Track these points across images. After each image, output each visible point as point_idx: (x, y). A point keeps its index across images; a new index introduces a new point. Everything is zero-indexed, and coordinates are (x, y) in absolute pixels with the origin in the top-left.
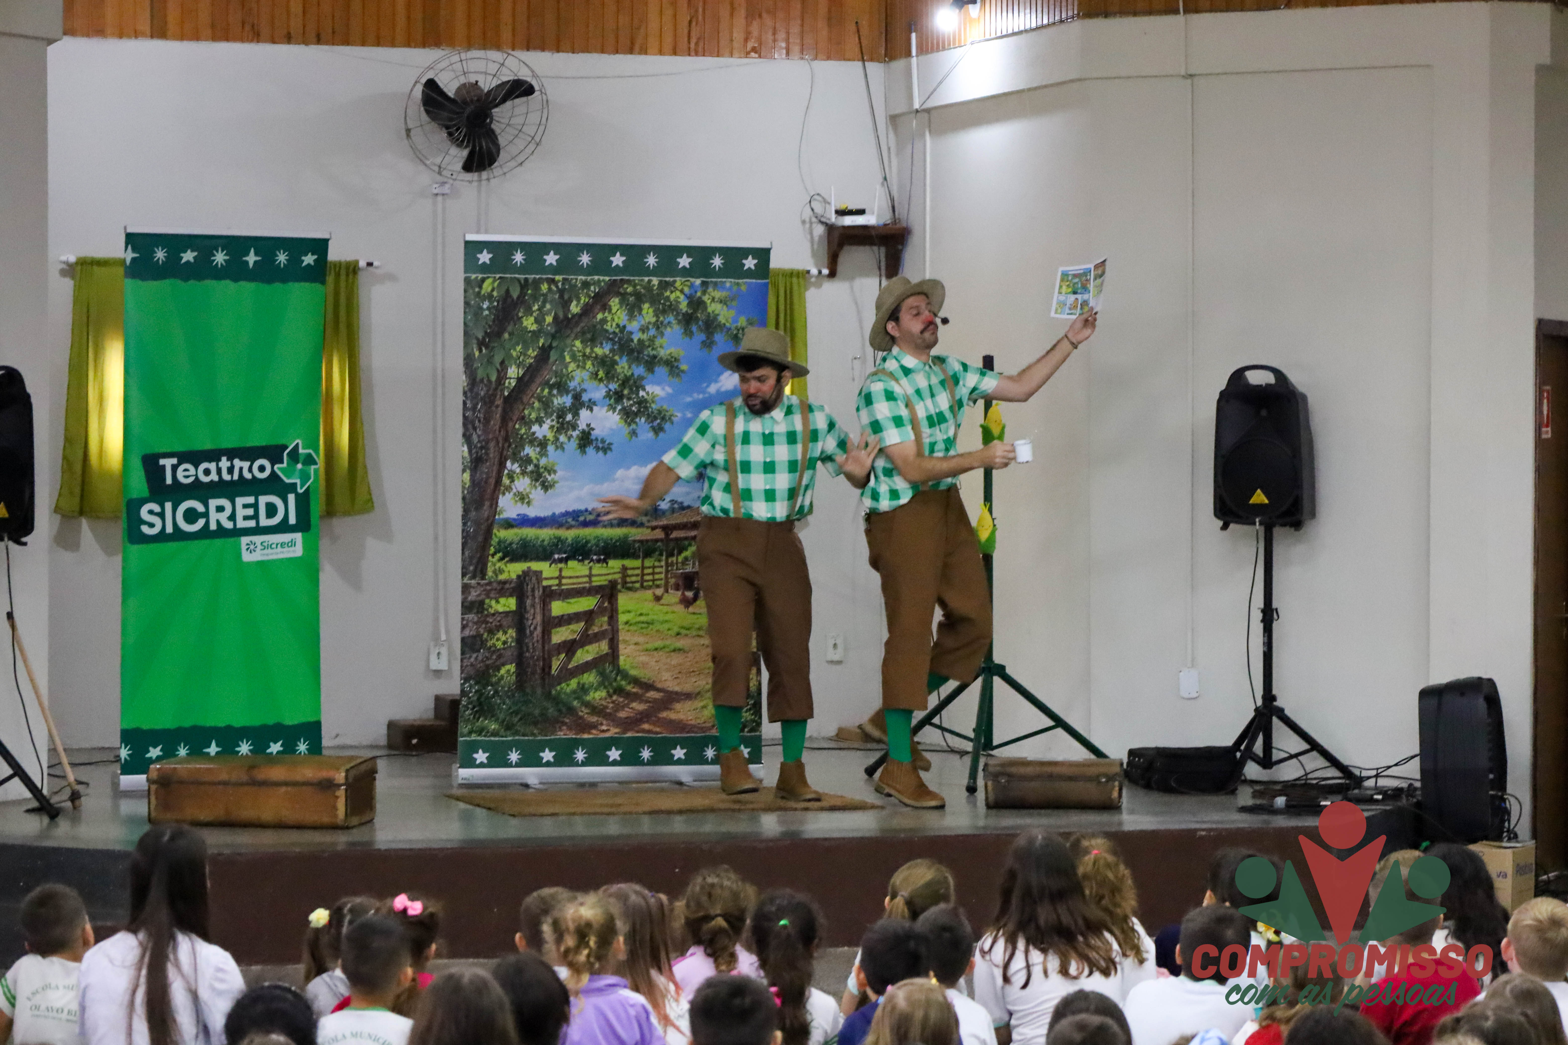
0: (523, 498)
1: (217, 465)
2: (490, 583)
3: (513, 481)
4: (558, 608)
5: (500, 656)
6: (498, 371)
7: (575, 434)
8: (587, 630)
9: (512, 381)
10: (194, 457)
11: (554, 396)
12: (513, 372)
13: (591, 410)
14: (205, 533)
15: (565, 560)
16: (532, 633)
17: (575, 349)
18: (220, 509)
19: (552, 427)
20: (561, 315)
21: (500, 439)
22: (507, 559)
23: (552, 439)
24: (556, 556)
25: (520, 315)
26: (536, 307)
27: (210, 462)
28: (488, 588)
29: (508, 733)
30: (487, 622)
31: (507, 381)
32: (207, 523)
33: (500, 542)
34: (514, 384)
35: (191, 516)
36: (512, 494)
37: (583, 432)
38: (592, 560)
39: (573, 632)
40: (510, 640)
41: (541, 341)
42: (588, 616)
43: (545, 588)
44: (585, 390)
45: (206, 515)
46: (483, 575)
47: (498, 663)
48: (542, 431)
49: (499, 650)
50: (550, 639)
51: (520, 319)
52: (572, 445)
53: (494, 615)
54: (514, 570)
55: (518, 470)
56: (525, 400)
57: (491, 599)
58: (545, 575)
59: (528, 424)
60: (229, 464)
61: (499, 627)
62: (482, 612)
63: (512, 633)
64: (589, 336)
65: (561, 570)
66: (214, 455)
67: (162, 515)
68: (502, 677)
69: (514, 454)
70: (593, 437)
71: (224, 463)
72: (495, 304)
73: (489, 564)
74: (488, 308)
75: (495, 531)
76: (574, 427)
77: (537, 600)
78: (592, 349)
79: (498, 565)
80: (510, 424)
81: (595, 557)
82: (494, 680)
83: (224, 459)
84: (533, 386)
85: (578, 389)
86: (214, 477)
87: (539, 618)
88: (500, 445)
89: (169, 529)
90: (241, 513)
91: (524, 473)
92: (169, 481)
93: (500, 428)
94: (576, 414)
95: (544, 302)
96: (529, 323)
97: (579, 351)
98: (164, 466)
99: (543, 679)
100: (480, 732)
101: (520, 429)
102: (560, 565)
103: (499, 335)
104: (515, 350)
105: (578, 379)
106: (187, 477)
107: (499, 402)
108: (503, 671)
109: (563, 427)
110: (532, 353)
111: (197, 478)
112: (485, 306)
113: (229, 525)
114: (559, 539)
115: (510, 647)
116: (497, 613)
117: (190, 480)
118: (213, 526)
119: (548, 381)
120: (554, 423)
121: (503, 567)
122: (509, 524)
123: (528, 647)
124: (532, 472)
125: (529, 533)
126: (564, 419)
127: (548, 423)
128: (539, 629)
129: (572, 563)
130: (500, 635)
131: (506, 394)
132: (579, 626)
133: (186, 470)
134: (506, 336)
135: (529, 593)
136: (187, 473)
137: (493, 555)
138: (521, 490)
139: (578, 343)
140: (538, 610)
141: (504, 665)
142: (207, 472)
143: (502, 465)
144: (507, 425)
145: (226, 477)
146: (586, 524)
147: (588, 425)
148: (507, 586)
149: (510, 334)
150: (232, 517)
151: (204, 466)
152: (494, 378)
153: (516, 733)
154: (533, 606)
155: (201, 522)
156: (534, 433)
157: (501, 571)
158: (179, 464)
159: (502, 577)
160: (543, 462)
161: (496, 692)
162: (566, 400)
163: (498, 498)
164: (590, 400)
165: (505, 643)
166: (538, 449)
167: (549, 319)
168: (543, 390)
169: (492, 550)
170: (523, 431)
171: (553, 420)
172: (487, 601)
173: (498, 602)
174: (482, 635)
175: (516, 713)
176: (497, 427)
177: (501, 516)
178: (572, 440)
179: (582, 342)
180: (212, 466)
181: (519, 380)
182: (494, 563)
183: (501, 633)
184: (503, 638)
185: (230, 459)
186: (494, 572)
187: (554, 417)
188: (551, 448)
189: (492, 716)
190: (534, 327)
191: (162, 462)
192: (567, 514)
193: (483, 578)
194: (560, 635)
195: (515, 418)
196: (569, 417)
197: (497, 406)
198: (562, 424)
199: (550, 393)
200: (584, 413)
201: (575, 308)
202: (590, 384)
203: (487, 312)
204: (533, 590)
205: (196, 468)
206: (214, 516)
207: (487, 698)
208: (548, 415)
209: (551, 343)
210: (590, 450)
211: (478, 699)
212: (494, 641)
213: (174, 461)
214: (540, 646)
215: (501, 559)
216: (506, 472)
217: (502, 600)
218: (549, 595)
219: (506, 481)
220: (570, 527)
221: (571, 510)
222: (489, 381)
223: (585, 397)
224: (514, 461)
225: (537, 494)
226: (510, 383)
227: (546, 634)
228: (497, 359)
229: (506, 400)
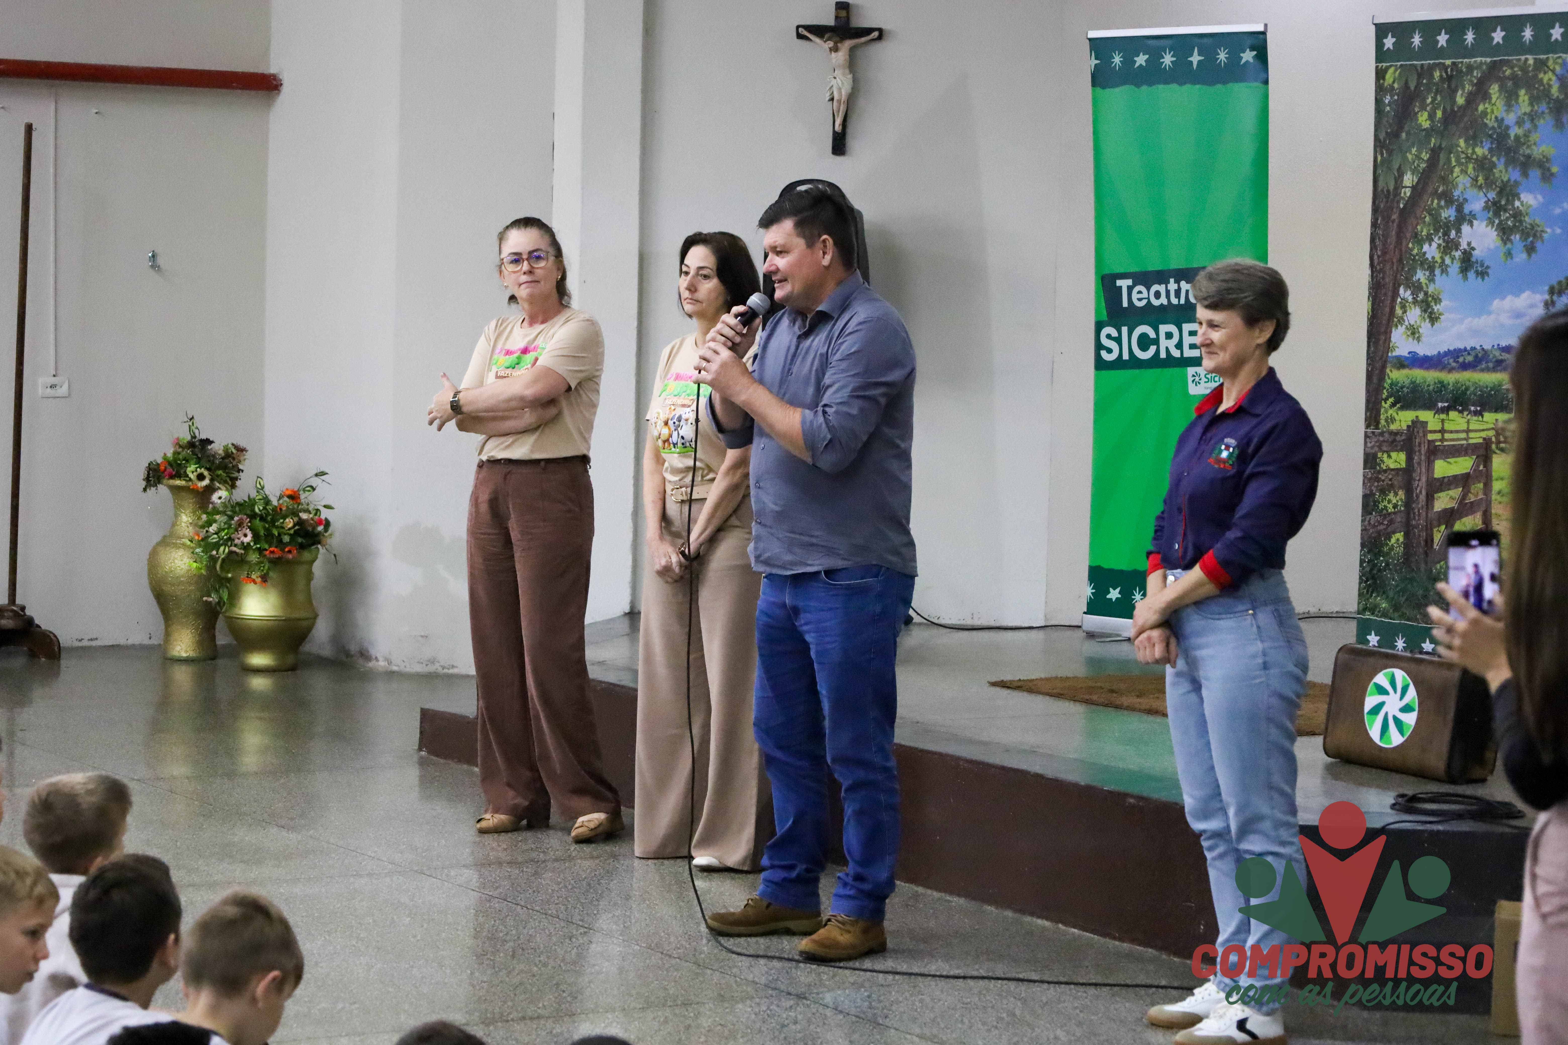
0: (1414, 332)
1: (1166, 287)
2: (1382, 434)
3: (1405, 312)
4: (1442, 468)
5: (1391, 522)
6: (1395, 178)
7: (1458, 254)
8: (1464, 496)
9: (1407, 189)
10: (1145, 278)
11: (1442, 207)
12: (1409, 179)
13: (1472, 226)
14: (1155, 362)
15: (1445, 410)
16: (1418, 497)
17: (1459, 149)
18: (1169, 336)
19: (1439, 245)
20: (1448, 108)
21: (1395, 261)
22: (1398, 405)
23: (1439, 261)
24: (1440, 405)
25: (1416, 110)
26: (1429, 100)
27: (1160, 284)
28: (1381, 439)
29: (1396, 615)
30: (1378, 480)
31: (1403, 190)
32: (1158, 352)
33: (1391, 385)
34: (1408, 194)
35: (1144, 342)
36: (1404, 327)
37: (1465, 252)
38: (1470, 412)
39: (1452, 498)
40: (1400, 503)
41: (1433, 141)
42: (1464, 480)
43: (1430, 442)
44: (1466, 200)
45: (1156, 342)
46: (1377, 423)
47: (1389, 530)
48: (1431, 250)
49: (1389, 514)
50: (1433, 507)
51: (1416, 114)
52: (1454, 268)
53: (1385, 471)
54: (1404, 419)
55: (1410, 299)
56: (1418, 213)
57: (1384, 452)
58: (1430, 427)
59: (1420, 243)
60: (1176, 286)
61: (1391, 487)
62: (1375, 468)
63: (1401, 494)
64: (1471, 132)
65: (1443, 421)
66: (1161, 277)
67: (1118, 340)
68: (1392, 547)
69: (1407, 279)
70: (1473, 259)
71: (1172, 286)
72: (1396, 97)
73: (1382, 410)
74: (1390, 104)
75: (1388, 371)
76: (1457, 246)
77: (1423, 457)
78: (1473, 149)
79: (1391, 412)
80: (1404, 244)
81: (1472, 408)
82: (1386, 549)
83: (1172, 280)
84: (1425, 197)
85: (1461, 199)
86: (1163, 300)
87: (1424, 479)
88: (1395, 268)
89: (1126, 356)
90: (1187, 340)
91: (1415, 302)
92: (1125, 304)
93: (1395, 247)
94: (1459, 231)
95: (1436, 94)
96: (1423, 120)
97: (1463, 152)
98: (1121, 287)
99: (1426, 554)
100: (1373, 611)
101: (1412, 250)
102: (1443, 416)
103: (1396, 135)
104: (1411, 153)
105: (1461, 187)
106: (1140, 300)
107: (1394, 217)
108: (1393, 540)
109: (1449, 246)
110: (1425, 156)
111: (1149, 302)
112: (1387, 101)
113: (1176, 353)
114: (1442, 385)
115: (1400, 511)
116: (1389, 470)
117: (1144, 302)
118: (1163, 355)
119: (1437, 191)
120: (1441, 242)
121: (1395, 414)
122: (1401, 363)
123: (1414, 513)
124: (1422, 301)
125: (1419, 374)
126: (1449, 236)
127: (1437, 241)
128: (1424, 492)
129: (1453, 414)
130: (1391, 496)
131: (1402, 206)
132: (1456, 493)
133: (1140, 292)
134: (1404, 135)
135: (1417, 449)
136: (1140, 296)
137: (1386, 400)
138: (1412, 323)
139: (1462, 142)
140: (1423, 470)
141: (1394, 532)
142: (1158, 295)
143: (1396, 294)
144: (1401, 244)
145: (1174, 301)
146: (1465, 367)
147: (1469, 244)
148: (1398, 438)
149: (1408, 134)
150: (1179, 346)
151: (1155, 288)
152: (1391, 187)
153: (1402, 616)
154: (1419, 464)
155: (1153, 349)
156: (1425, 253)
157: (1393, 420)
158: (1134, 285)
159: (1393, 427)
160: (1431, 289)
161: (1387, 564)
162: (1449, 214)
163: (1391, 332)
164: (1471, 212)
165: (1395, 506)
166: (1427, 273)
167: (1439, 114)
168: (1432, 202)
169: (1385, 394)
170: (1415, 251)
171: (1440, 238)
172: (1380, 455)
173: (1389, 457)
174: (1375, 494)
175: (1403, 591)
176: (1392, 247)
177: (1394, 354)
178: (1455, 261)
179: (1466, 141)
180: (1162, 288)
181: (1414, 188)
182: (1387, 410)
183: (1392, 494)
184: (1394, 501)
185: (1177, 282)
186: (1386, 420)
187: (1440, 234)
188: (1437, 272)
189: (1384, 593)
190: (1426, 124)
191: (1119, 283)
192: (1448, 353)
193: (1377, 428)
194: (1443, 501)
195: (1408, 235)
196: (1453, 234)
197: (1393, 221)
198: (1447, 242)
199: (1438, 204)
200: (1465, 228)
201: (1460, 100)
202: (1471, 193)
203: (1388, 108)
204: (1420, 444)
205: (1148, 290)
206: (1164, 343)
207: (1379, 570)
208: (1436, 231)
209: (1441, 145)
210: (1471, 275)
211: (1371, 570)
212: (1386, 503)
213: (1129, 282)
214: (1424, 514)
215: (1393, 405)
216: (1399, 300)
217: (1394, 455)
218: (1435, 452)
219: (1399, 311)
220: (1451, 370)
221: (1452, 348)
222: (1388, 191)
223: (1467, 209)
224: (1407, 287)
225: (1425, 328)
226: (1405, 193)
227: (1430, 499)
228: (1396, 166)
229: (1402, 212)
